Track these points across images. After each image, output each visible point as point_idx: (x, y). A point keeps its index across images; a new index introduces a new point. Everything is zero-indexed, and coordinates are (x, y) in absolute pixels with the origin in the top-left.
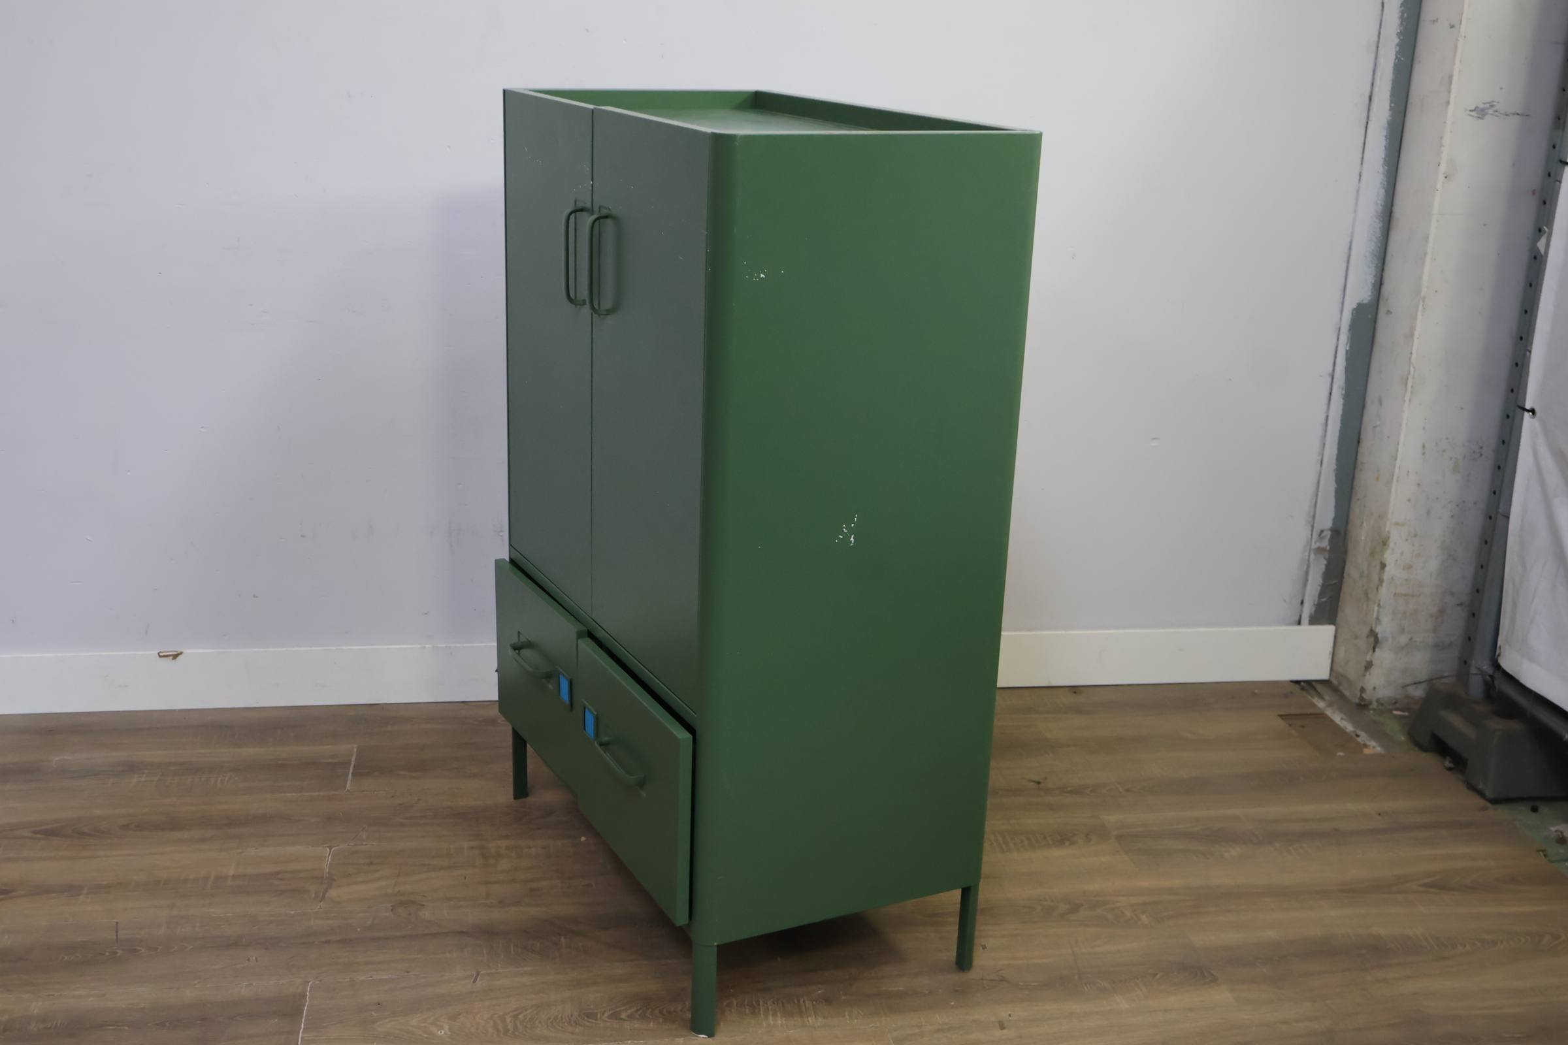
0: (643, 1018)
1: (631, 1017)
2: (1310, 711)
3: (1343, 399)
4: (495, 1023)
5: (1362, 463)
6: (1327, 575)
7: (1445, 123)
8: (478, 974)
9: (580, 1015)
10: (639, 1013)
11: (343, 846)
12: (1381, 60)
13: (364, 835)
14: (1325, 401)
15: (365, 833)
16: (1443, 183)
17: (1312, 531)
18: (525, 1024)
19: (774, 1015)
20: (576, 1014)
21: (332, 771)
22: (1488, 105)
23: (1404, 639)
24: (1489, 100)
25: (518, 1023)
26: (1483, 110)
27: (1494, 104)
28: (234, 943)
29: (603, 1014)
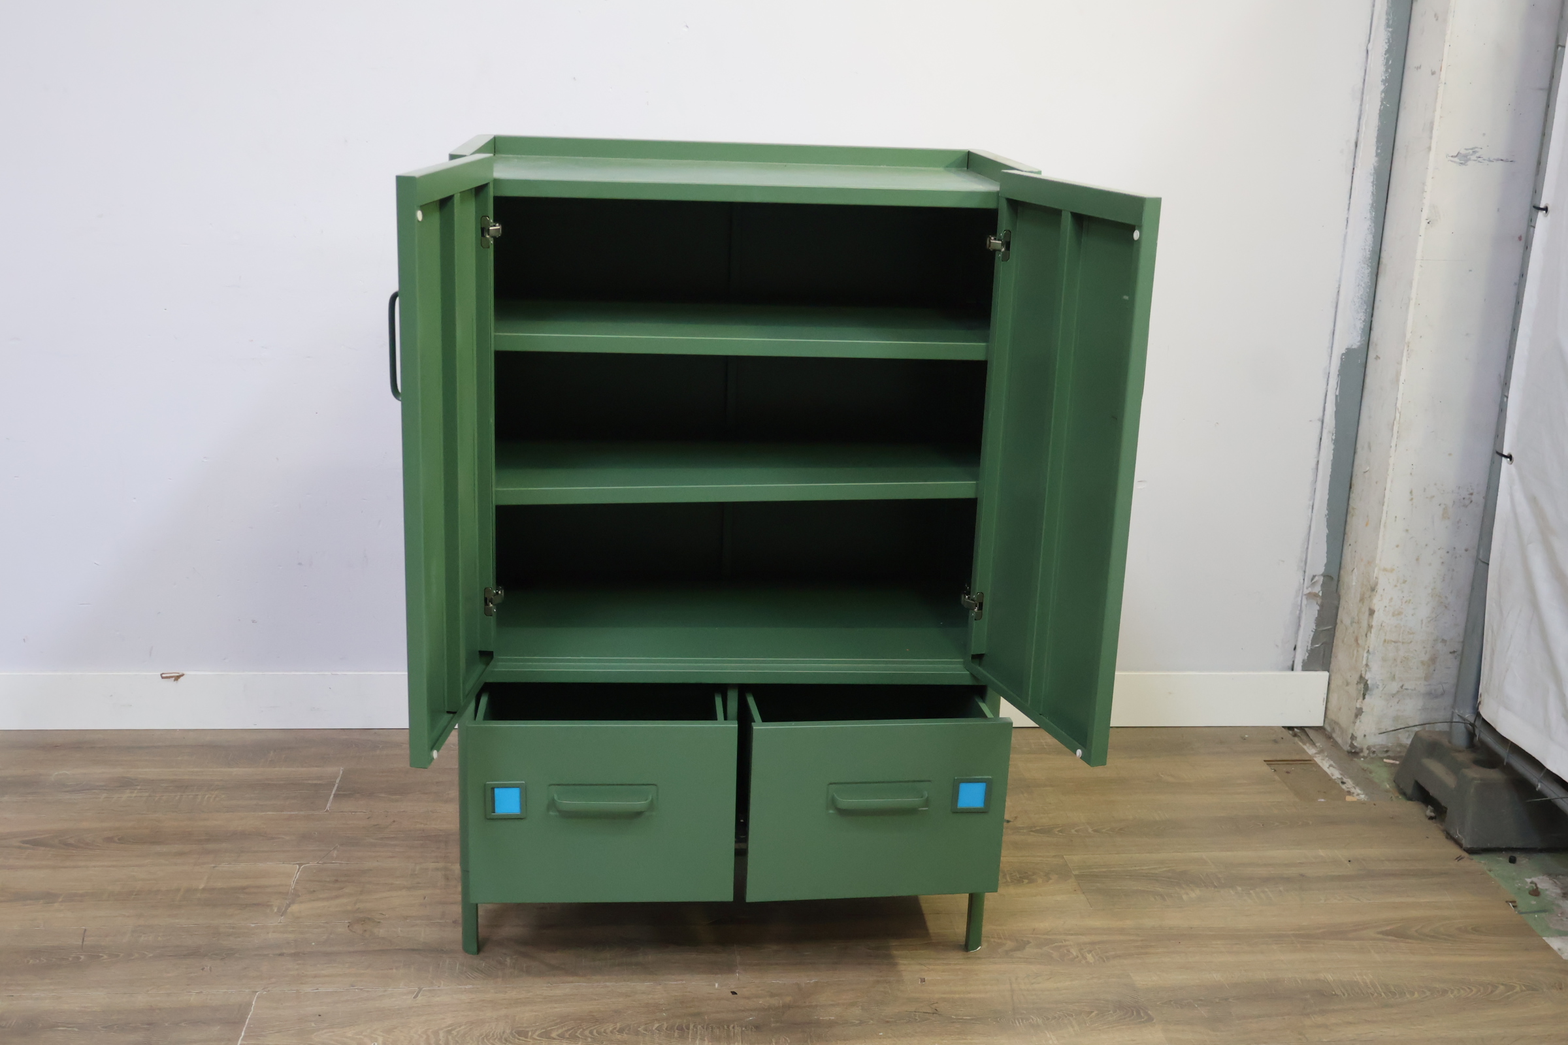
0: (573, 1037)
1: (561, 1036)
2: (1297, 757)
3: (1334, 444)
4: (428, 1037)
5: (1353, 509)
6: (1320, 621)
7: (1427, 168)
8: (420, 989)
9: (511, 1033)
10: (570, 1032)
11: (311, 864)
12: (1366, 107)
13: (335, 853)
14: (1317, 446)
15: (336, 852)
16: (1426, 228)
17: (1304, 576)
18: (457, 1039)
19: (702, 1039)
20: (508, 1031)
21: (313, 793)
22: (1471, 151)
23: (1394, 687)
24: (1471, 147)
25: (450, 1037)
26: (1465, 156)
27: (1476, 149)
28: (195, 953)
29: (534, 1033)
